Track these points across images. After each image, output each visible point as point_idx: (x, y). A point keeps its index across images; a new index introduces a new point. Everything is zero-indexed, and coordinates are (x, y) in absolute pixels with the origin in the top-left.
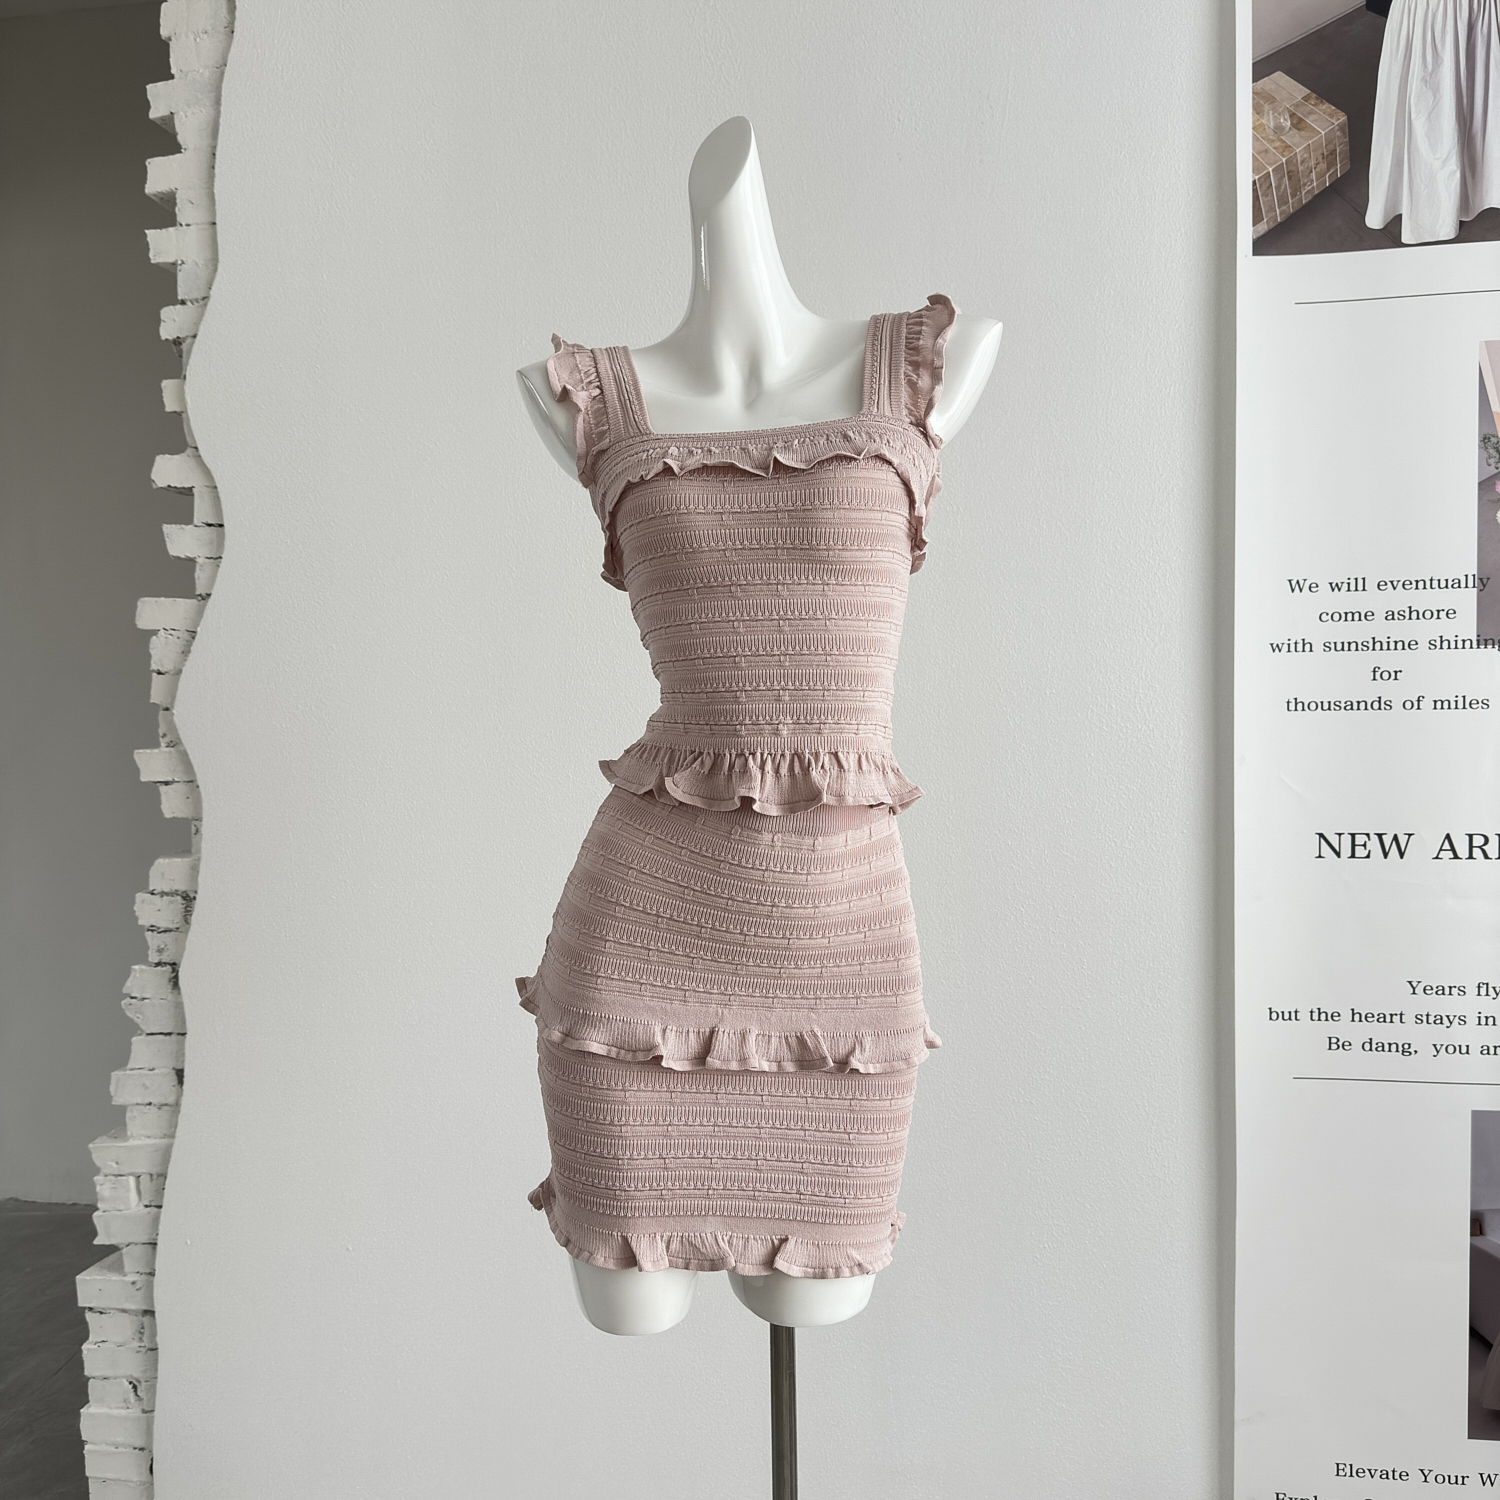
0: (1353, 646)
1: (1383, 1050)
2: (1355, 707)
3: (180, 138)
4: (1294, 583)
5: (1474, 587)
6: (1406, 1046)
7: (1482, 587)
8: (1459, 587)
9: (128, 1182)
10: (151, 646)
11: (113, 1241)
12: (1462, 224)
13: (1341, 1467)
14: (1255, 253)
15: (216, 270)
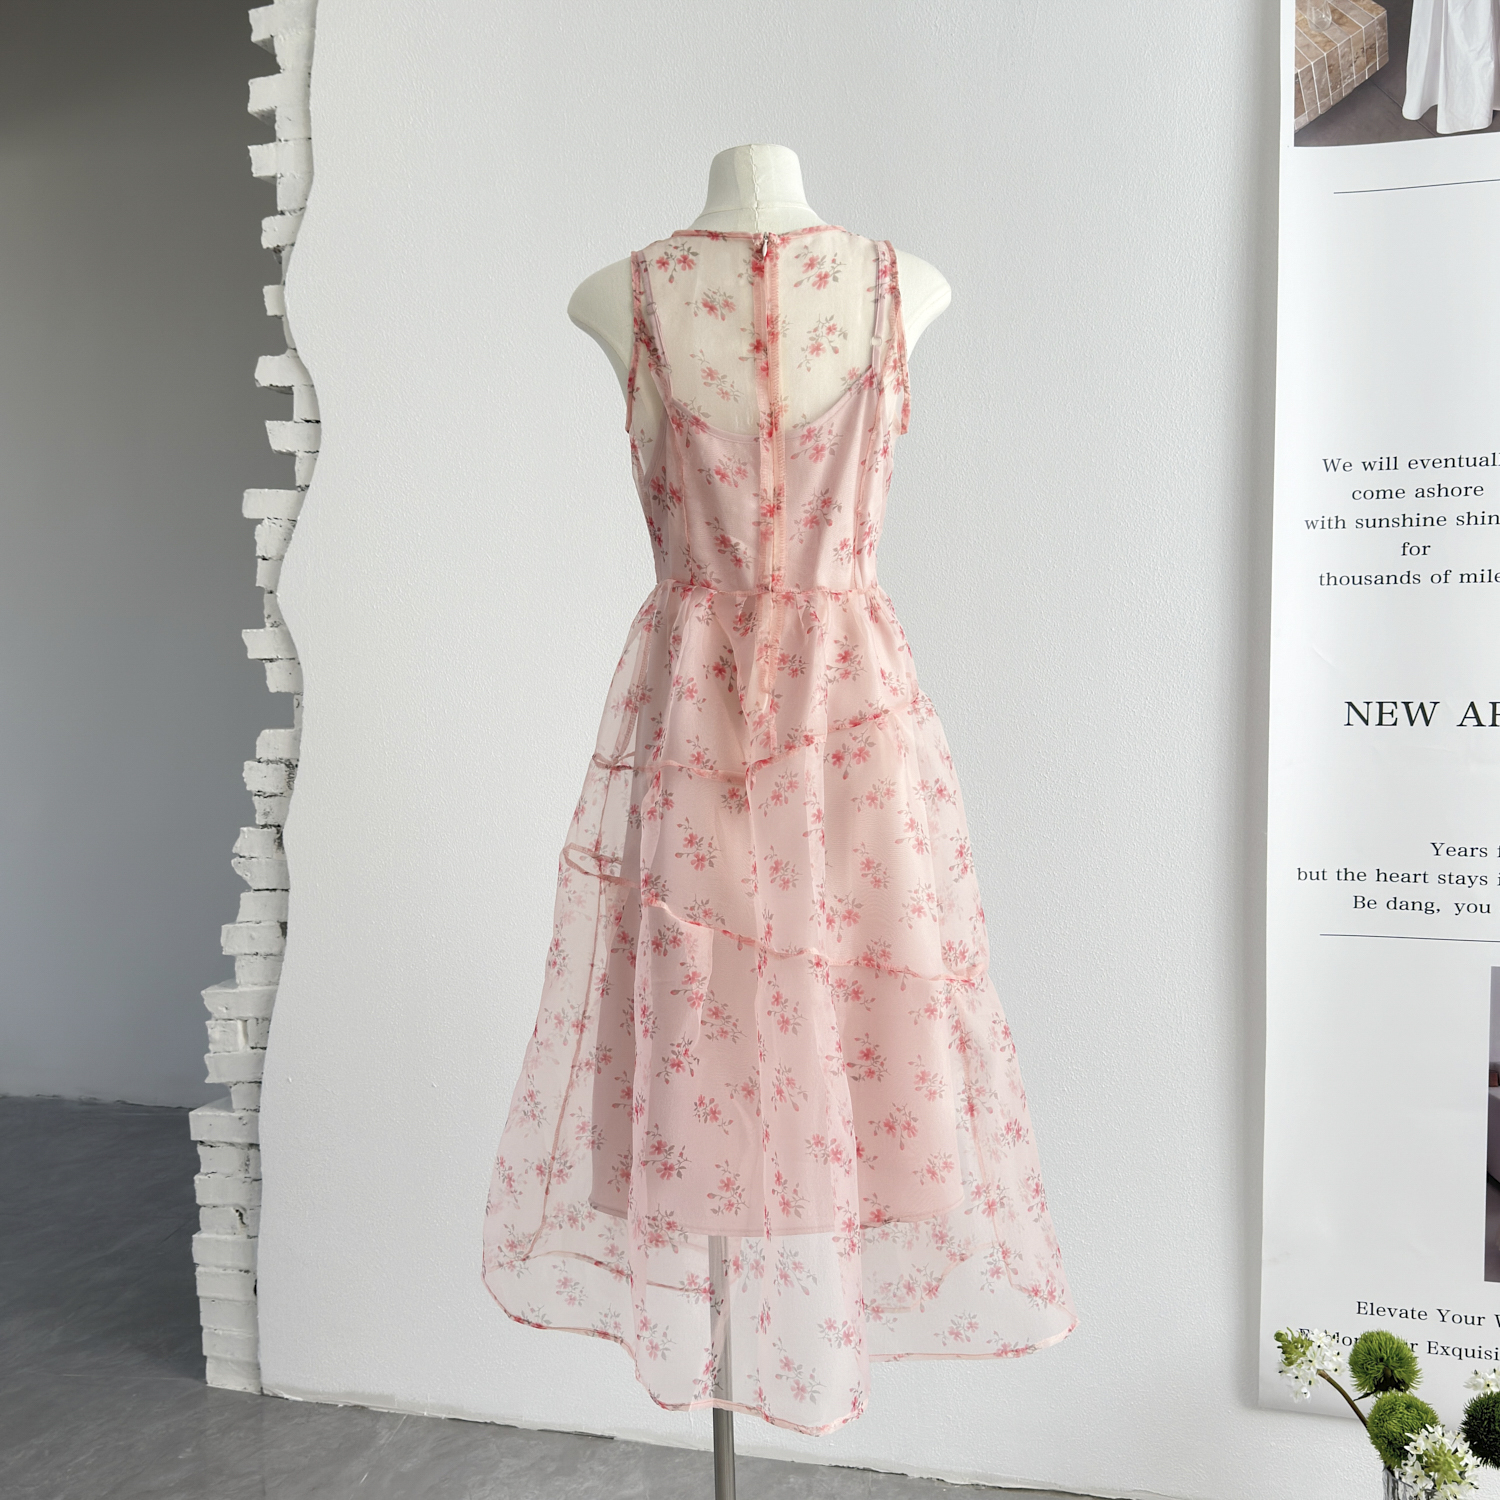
0: (1384, 523)
1: (1407, 909)
2: (1385, 580)
3: (280, 61)
4: (1328, 462)
6: (1429, 905)
8: (1487, 465)
9: (236, 1025)
10: (256, 534)
11: (223, 1080)
12: (1495, 113)
13: (1362, 1305)
14: (1296, 145)
15: (311, 183)
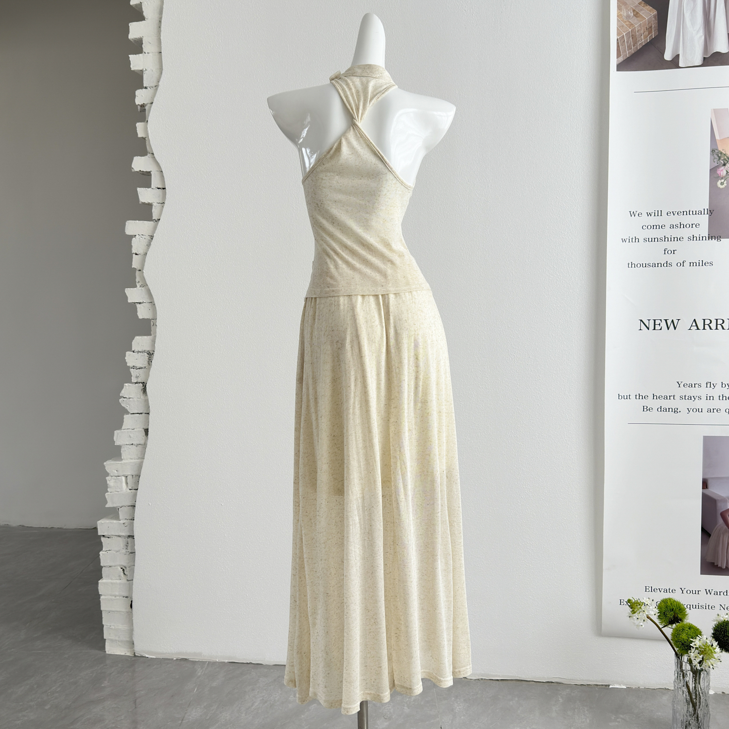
0: (656, 240)
2: (656, 265)
3: (144, 13)
4: (632, 213)
5: (707, 214)
6: (676, 409)
7: (711, 214)
9: (122, 479)
10: (132, 242)
12: (704, 58)
13: (647, 588)
14: (617, 71)
15: (161, 73)
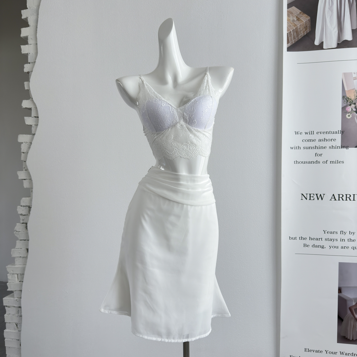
0: (311, 148)
1: (317, 247)
2: (311, 163)
3: (29, 23)
4: (296, 132)
5: (340, 133)
6: (323, 246)
7: (342, 133)
8: (337, 133)
9: (15, 276)
10: (21, 146)
11: (12, 290)
12: (338, 44)
13: (306, 349)
14: (287, 51)
15: (37, 55)
